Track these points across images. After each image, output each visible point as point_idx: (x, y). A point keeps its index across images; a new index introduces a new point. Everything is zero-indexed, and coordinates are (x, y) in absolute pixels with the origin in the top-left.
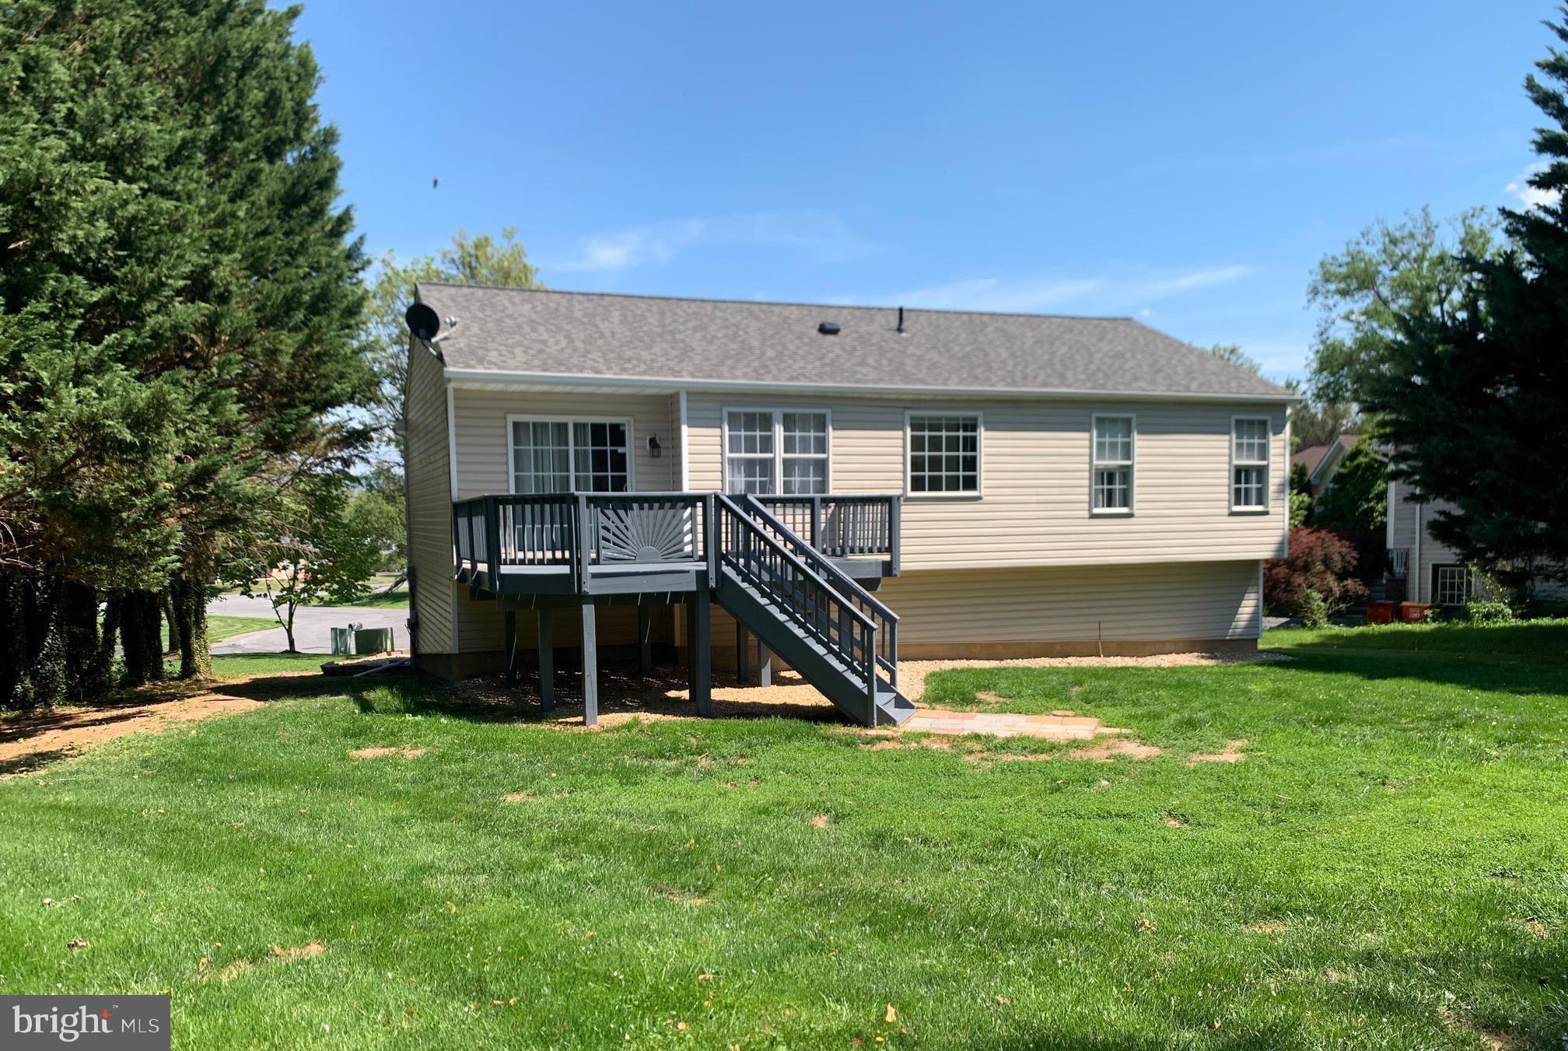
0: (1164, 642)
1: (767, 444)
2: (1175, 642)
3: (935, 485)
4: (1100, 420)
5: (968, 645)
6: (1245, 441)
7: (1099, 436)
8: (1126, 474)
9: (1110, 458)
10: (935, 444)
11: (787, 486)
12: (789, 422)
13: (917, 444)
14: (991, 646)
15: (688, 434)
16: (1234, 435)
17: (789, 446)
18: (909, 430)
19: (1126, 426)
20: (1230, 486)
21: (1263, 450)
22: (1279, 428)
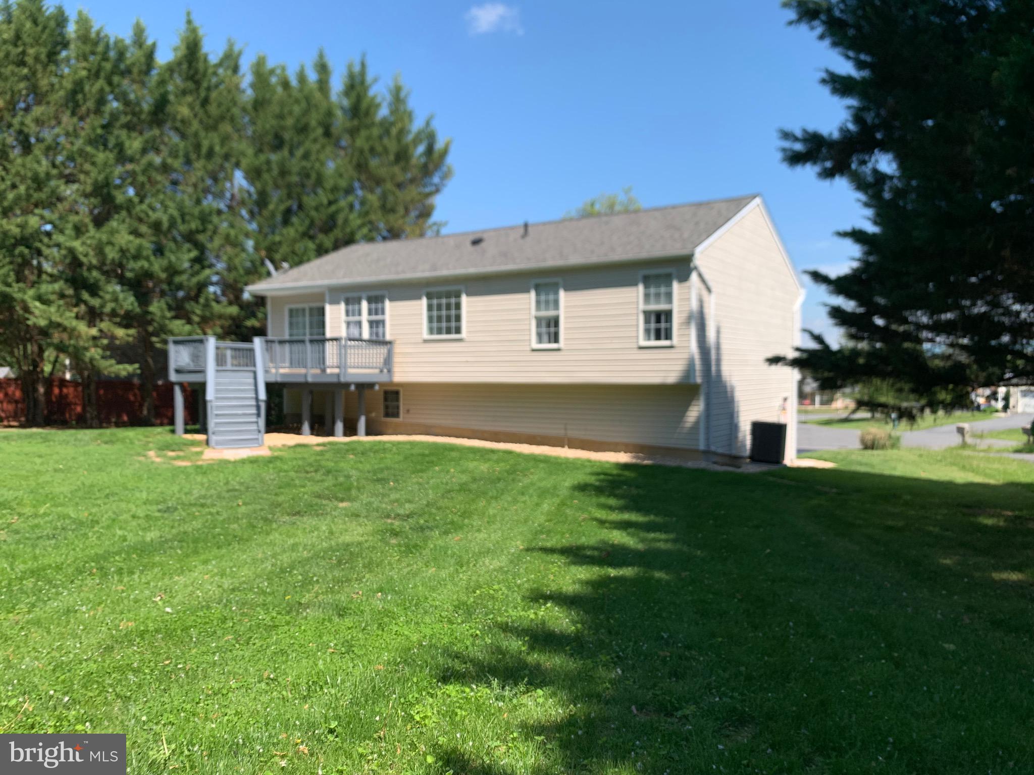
1: (359, 313)
3: (440, 331)
4: (536, 285)
6: (652, 290)
7: (537, 295)
8: (555, 322)
9: (545, 310)
10: (439, 307)
11: (370, 333)
13: (430, 307)
15: (328, 308)
16: (641, 287)
17: (370, 313)
18: (423, 299)
19: (554, 288)
20: (637, 326)
21: (669, 297)
22: (684, 277)
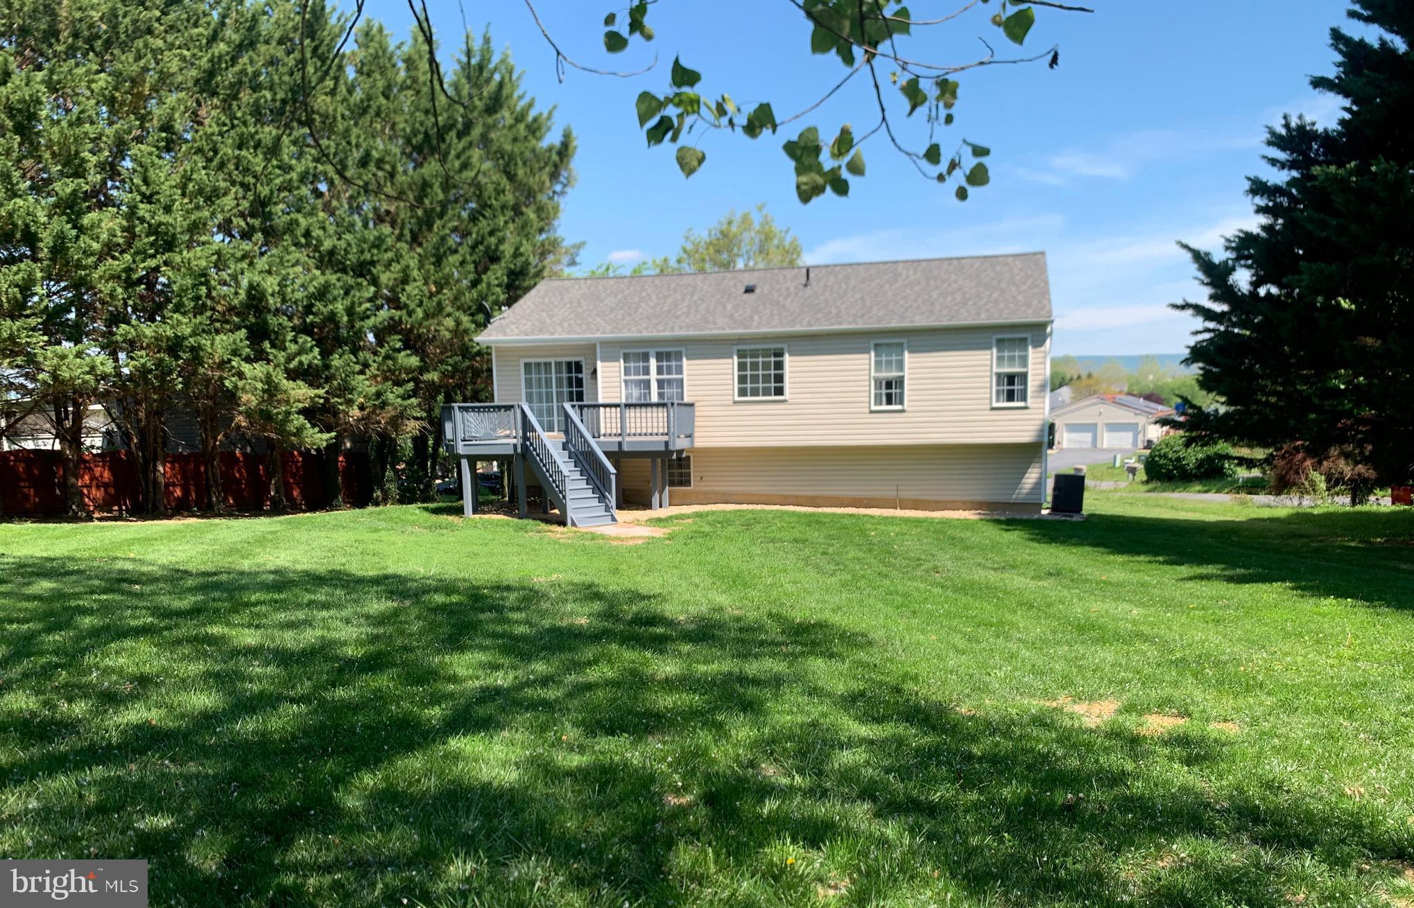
0: (954, 502)
1: (646, 371)
2: (965, 503)
3: (755, 392)
4: (876, 346)
5: (797, 497)
6: (1006, 354)
7: (876, 356)
8: (900, 382)
9: (887, 371)
10: (755, 366)
11: (661, 395)
12: (659, 357)
13: (742, 367)
14: (814, 498)
15: (601, 366)
16: (995, 350)
17: (660, 371)
18: (735, 358)
19: (900, 348)
20: (991, 388)
21: (1024, 361)
22: (1039, 343)
